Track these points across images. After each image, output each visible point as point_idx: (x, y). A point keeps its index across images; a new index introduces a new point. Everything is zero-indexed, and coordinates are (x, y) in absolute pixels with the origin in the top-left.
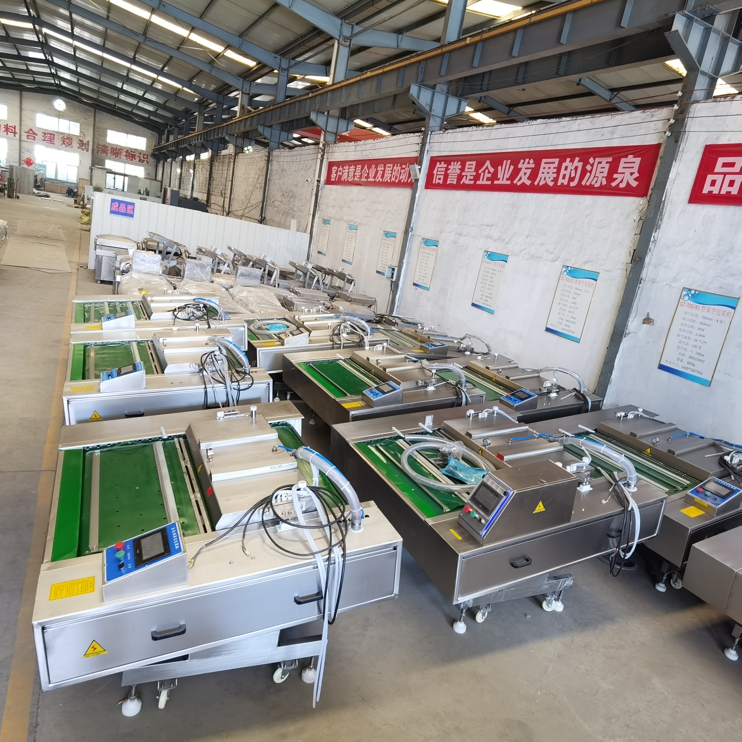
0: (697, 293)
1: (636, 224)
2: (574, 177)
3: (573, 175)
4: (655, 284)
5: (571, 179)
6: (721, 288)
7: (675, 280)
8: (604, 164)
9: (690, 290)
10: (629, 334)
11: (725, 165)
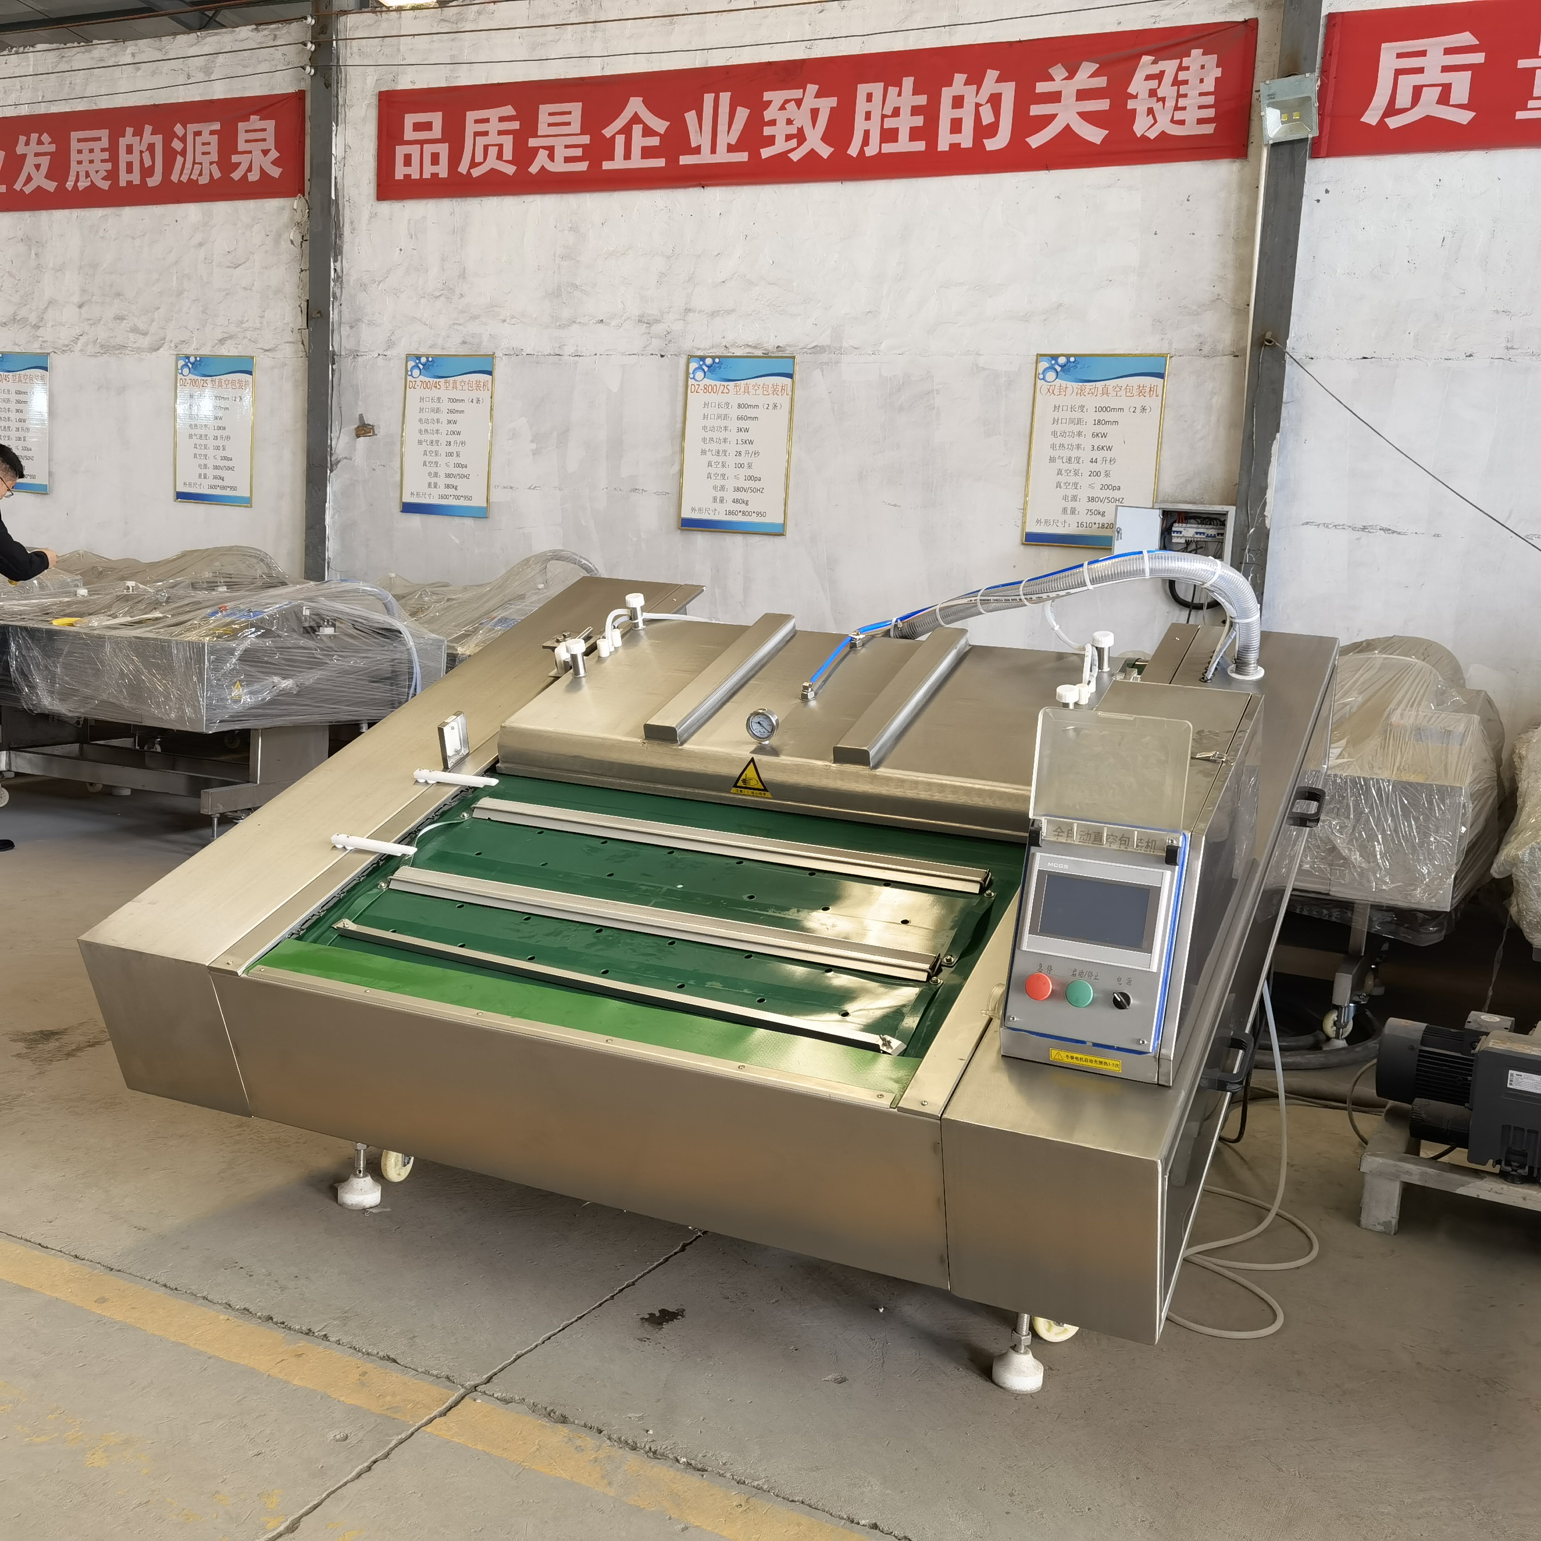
0: (430, 359)
1: (296, 250)
2: (153, 167)
3: (148, 163)
4: (360, 359)
5: (147, 172)
6: (464, 343)
7: (390, 344)
8: (206, 136)
9: (418, 357)
10: (339, 462)
11: (418, 127)
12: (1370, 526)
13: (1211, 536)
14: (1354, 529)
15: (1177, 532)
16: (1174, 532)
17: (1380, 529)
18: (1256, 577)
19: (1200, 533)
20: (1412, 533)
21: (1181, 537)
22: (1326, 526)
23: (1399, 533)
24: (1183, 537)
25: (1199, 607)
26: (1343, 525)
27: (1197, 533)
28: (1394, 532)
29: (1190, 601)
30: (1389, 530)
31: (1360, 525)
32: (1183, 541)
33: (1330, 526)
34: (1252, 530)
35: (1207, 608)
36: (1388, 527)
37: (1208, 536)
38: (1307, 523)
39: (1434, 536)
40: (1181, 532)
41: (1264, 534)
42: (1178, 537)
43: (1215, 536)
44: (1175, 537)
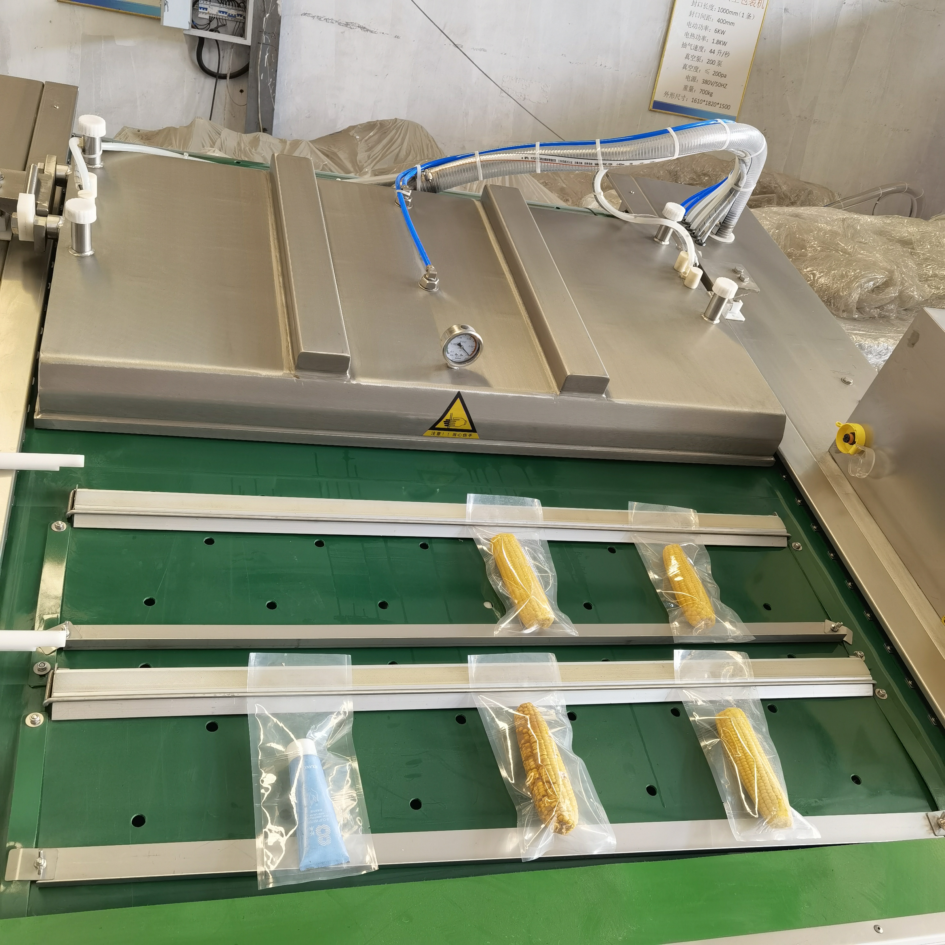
12: (351, 23)
13: (232, 16)
14: (339, 24)
15: (204, 9)
16: (201, 8)
17: (358, 27)
18: (271, 57)
19: (223, 12)
20: (380, 33)
21: (206, 13)
22: (319, 18)
23: (372, 32)
24: (208, 13)
25: (224, 77)
26: (332, 19)
27: (220, 12)
28: (368, 30)
29: (216, 72)
30: (365, 28)
31: (344, 21)
32: (207, 17)
33: (323, 19)
34: (267, 15)
35: (230, 78)
36: (364, 26)
37: (229, 15)
38: (305, 14)
39: (395, 37)
40: (206, 9)
41: (276, 20)
42: (203, 13)
43: (235, 16)
44: (200, 12)
